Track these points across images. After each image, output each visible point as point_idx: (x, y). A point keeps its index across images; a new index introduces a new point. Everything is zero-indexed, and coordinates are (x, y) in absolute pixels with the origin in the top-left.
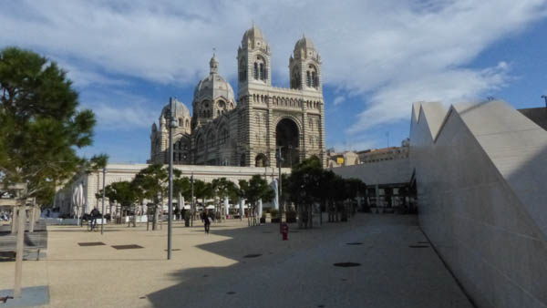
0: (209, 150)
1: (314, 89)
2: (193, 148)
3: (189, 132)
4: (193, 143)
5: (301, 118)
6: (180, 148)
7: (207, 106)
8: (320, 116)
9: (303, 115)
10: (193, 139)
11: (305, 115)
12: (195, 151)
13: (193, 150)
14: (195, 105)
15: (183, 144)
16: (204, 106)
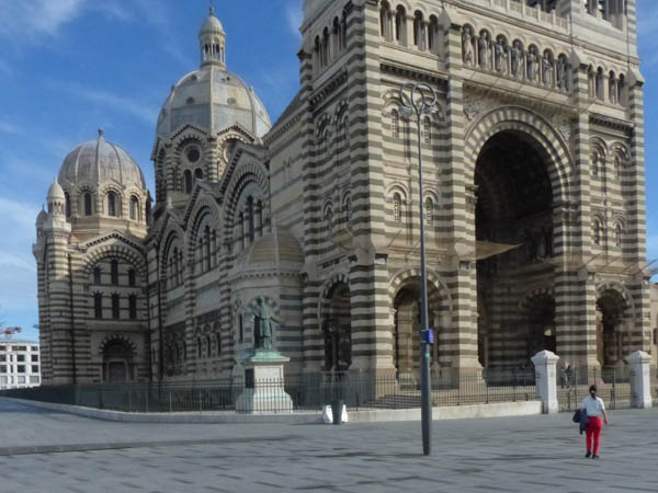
0: (200, 282)
1: (607, 25)
2: (153, 278)
3: (141, 232)
4: (153, 265)
5: (566, 134)
6: (115, 282)
7: (193, 156)
8: (630, 132)
9: (575, 120)
10: (152, 254)
11: (584, 126)
12: (161, 287)
13: (154, 285)
14: (159, 156)
15: (123, 268)
16: (184, 157)
